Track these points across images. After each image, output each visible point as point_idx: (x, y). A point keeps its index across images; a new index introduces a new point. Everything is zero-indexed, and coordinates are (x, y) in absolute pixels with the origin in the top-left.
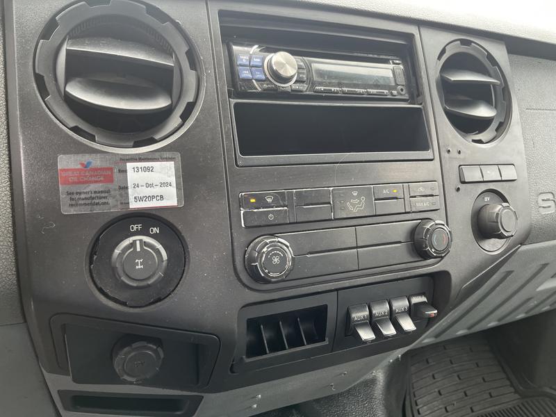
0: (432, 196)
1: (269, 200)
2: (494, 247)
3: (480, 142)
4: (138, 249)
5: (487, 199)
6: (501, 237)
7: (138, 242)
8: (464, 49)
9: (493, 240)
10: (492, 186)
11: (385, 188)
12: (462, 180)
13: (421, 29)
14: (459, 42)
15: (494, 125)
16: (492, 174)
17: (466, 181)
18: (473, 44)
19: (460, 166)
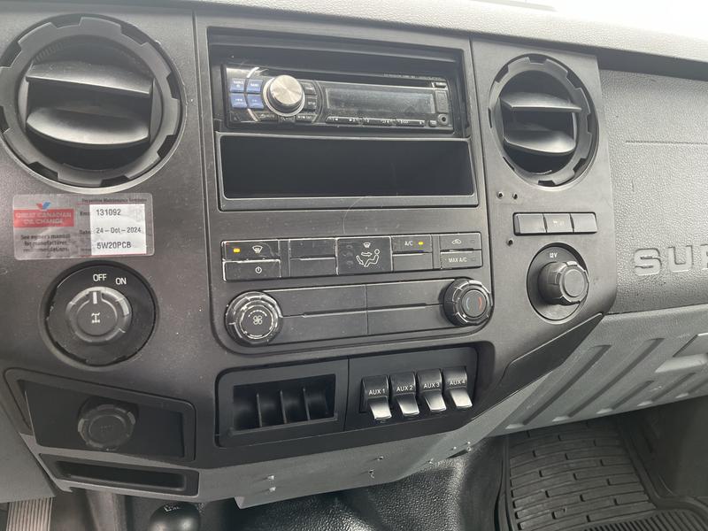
0: (472, 250)
1: (257, 251)
2: (558, 316)
3: (550, 184)
4: (95, 302)
5: (553, 255)
6: (564, 303)
7: (95, 294)
8: (535, 66)
9: (558, 307)
10: (559, 240)
11: (408, 239)
12: (517, 231)
13: (474, 44)
14: (528, 58)
15: (573, 162)
16: (559, 224)
17: (522, 232)
18: (548, 60)
19: (515, 214)
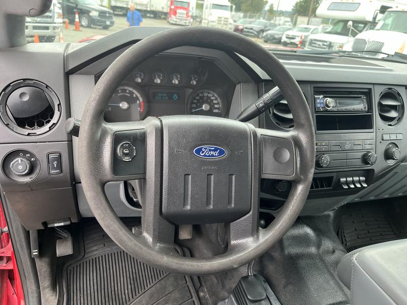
0: (372, 144)
1: (323, 144)
2: (391, 162)
3: (390, 125)
5: (391, 146)
6: (394, 159)
8: (389, 91)
9: (391, 160)
10: (393, 141)
11: (357, 141)
13: (375, 86)
14: (388, 89)
15: (397, 119)
16: (393, 137)
17: (384, 139)
18: (392, 89)
19: (382, 134)
